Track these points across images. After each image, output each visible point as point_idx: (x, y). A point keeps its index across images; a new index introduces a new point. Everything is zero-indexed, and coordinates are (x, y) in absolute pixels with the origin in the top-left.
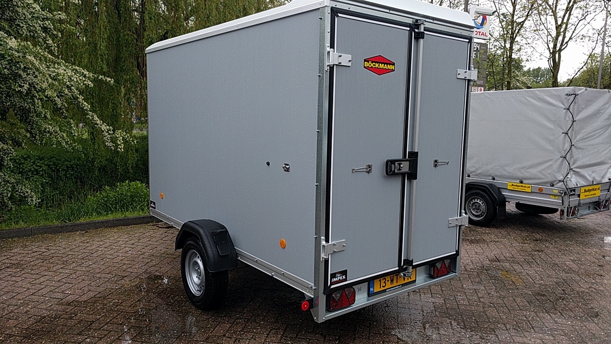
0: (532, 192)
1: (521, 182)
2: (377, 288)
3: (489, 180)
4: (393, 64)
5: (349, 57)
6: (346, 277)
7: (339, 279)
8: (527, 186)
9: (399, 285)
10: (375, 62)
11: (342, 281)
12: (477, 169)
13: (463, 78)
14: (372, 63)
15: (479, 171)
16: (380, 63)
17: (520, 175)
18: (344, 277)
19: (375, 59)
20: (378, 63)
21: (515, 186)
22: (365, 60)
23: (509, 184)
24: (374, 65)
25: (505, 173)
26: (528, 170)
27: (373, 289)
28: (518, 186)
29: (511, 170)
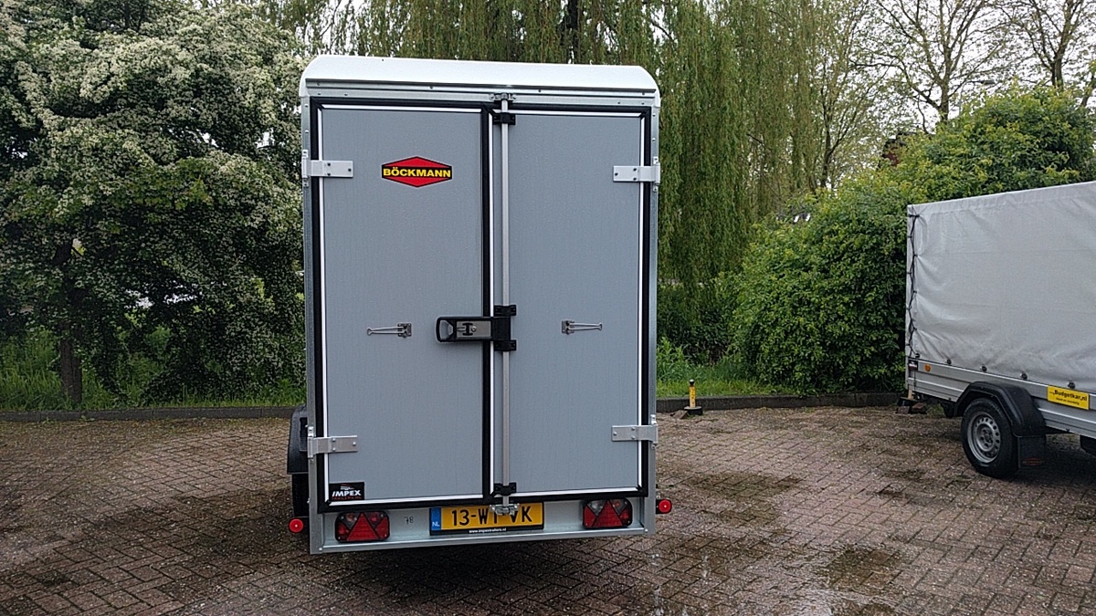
0: (1090, 410)
1: (1072, 386)
2: (447, 523)
3: (1016, 379)
4: (450, 168)
5: (350, 164)
6: (362, 492)
7: (348, 495)
8: (1082, 395)
9: (502, 528)
10: (407, 168)
11: (354, 498)
12: (996, 356)
13: (632, 180)
14: (399, 169)
15: (1000, 360)
16: (416, 168)
17: (1067, 370)
18: (358, 493)
19: (409, 163)
20: (411, 169)
21: (1060, 394)
22: (384, 167)
23: (1051, 389)
24: (404, 173)
25: (1042, 366)
26: (1082, 360)
27: (440, 523)
28: (1066, 395)
29: (1053, 358)
